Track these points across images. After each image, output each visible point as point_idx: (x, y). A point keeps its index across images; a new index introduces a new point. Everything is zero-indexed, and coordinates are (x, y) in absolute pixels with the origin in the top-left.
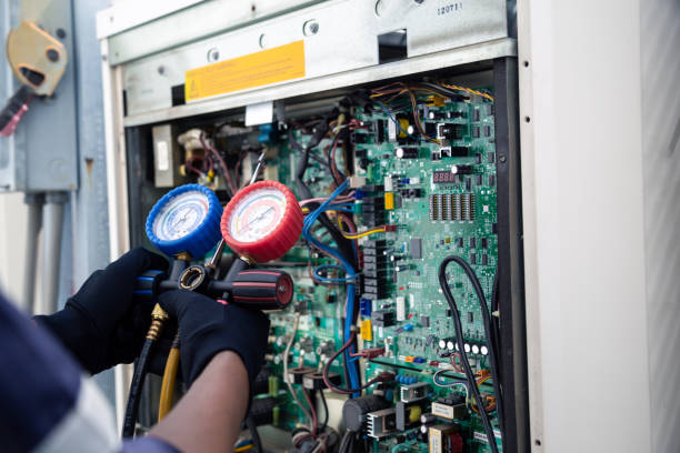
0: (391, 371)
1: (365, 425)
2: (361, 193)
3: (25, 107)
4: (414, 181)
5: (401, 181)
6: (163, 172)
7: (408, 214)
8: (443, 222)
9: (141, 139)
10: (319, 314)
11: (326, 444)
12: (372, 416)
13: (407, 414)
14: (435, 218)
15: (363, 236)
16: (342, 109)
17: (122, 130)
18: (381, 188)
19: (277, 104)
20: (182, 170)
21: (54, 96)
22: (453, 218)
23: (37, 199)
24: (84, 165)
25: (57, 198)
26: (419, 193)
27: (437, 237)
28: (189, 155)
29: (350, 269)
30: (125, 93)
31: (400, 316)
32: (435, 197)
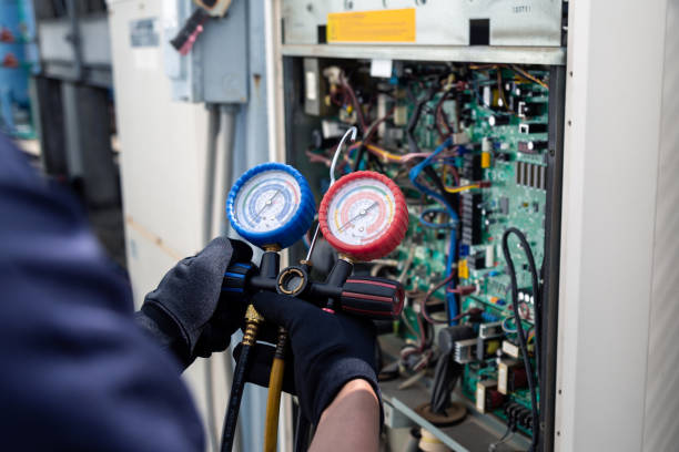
0: (481, 307)
1: (453, 350)
2: (463, 149)
3: (200, 28)
4: (504, 147)
5: (495, 144)
6: (311, 101)
7: (499, 173)
8: (525, 187)
9: (295, 67)
10: (432, 247)
11: (429, 359)
12: (459, 345)
13: (485, 347)
14: (519, 181)
15: (465, 188)
16: (453, 69)
17: (279, 57)
18: (479, 147)
19: (395, 63)
20: (328, 100)
21: (227, 15)
22: (532, 185)
23: (215, 109)
24: (253, 81)
25: (230, 109)
26: (508, 157)
27: (520, 199)
28: (333, 89)
29: (453, 214)
30: (283, 22)
31: (489, 263)
32: (519, 163)
